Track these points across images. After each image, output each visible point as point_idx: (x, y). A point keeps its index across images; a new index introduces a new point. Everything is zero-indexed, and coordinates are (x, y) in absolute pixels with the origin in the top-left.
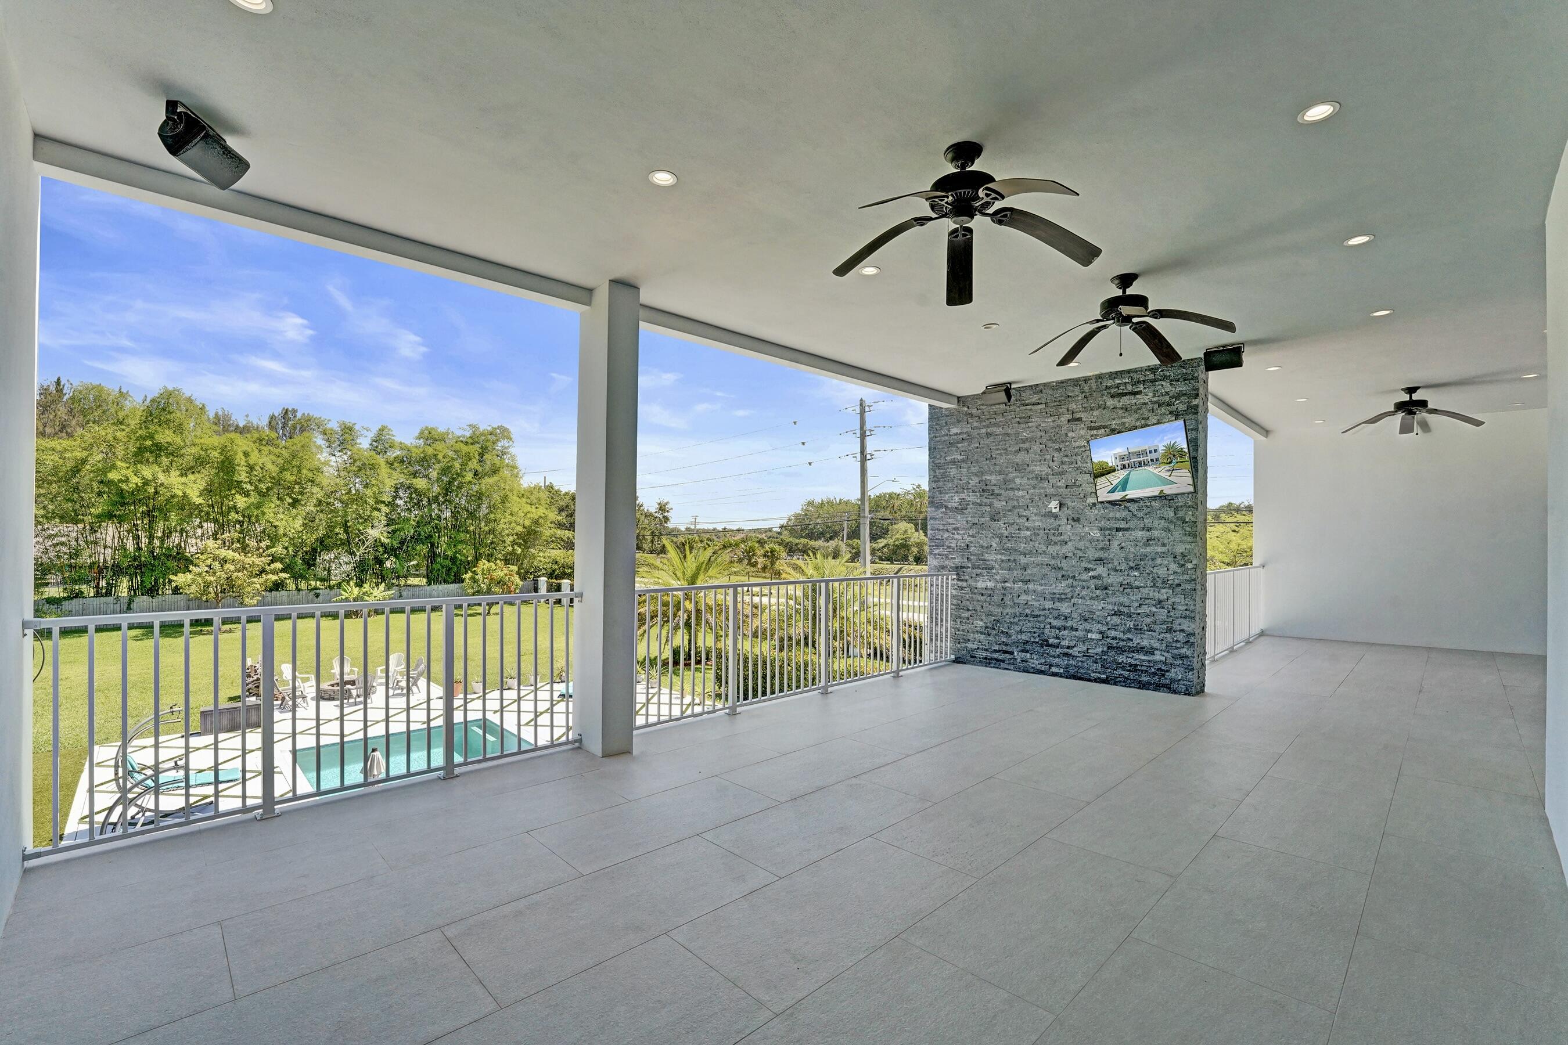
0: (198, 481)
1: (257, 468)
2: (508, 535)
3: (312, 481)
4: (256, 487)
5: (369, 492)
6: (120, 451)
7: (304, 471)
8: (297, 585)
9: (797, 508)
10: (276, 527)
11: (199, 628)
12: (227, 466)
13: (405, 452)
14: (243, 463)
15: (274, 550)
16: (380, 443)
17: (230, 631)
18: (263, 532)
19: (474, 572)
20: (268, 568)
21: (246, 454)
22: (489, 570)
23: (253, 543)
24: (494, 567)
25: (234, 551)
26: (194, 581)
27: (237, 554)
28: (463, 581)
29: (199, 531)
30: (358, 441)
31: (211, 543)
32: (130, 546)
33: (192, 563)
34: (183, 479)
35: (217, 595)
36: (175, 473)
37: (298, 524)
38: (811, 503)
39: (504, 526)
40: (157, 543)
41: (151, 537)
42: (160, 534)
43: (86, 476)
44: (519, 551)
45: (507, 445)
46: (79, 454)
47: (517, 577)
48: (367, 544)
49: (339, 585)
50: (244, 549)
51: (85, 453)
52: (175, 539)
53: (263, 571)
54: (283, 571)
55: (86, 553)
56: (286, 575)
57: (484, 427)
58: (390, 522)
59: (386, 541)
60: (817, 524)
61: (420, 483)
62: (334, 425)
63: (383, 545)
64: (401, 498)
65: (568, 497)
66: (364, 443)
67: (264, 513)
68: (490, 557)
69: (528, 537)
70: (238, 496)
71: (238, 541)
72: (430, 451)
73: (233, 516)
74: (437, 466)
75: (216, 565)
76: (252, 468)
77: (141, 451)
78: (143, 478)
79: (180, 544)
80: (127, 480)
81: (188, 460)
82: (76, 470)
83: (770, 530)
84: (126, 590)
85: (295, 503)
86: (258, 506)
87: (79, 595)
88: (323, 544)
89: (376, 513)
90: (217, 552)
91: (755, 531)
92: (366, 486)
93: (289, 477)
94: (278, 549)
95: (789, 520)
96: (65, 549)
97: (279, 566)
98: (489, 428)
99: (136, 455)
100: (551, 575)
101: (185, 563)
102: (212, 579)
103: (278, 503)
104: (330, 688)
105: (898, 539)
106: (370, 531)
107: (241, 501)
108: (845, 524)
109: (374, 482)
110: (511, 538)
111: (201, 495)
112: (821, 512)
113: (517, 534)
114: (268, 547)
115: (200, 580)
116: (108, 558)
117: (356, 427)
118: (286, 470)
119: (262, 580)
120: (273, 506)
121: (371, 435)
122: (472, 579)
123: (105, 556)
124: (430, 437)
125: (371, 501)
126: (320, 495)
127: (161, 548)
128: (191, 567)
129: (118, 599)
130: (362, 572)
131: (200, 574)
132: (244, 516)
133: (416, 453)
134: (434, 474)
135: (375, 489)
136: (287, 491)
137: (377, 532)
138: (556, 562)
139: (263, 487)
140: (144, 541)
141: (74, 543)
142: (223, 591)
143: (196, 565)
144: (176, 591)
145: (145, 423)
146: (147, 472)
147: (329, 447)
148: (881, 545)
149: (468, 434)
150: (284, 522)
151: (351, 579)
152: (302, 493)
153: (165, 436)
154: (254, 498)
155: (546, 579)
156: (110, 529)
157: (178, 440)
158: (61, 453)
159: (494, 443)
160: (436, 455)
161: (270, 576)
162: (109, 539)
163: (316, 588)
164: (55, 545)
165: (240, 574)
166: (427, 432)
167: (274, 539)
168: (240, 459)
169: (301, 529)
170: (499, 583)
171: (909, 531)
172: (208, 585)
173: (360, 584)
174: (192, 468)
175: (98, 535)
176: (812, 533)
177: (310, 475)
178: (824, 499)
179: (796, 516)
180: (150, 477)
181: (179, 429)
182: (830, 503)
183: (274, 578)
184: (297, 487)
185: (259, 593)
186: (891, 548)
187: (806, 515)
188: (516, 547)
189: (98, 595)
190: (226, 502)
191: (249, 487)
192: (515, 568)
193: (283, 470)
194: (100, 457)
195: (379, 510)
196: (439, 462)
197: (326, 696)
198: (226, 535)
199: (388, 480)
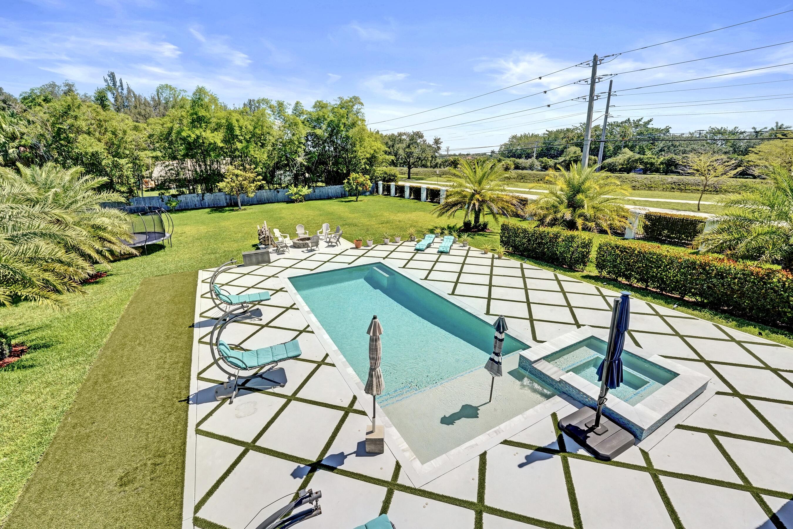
0: (219, 135)
1: (244, 128)
2: (363, 159)
3: (269, 133)
4: (245, 138)
5: (295, 138)
6: (185, 122)
7: (265, 128)
8: (269, 187)
9: (505, 140)
10: (256, 158)
11: (232, 208)
12: (230, 128)
13: (309, 116)
14: (237, 125)
15: (257, 169)
16: (298, 110)
17: (245, 209)
18: (251, 161)
19: (349, 179)
20: (256, 179)
21: (237, 121)
22: (356, 178)
23: (248, 166)
24: (358, 176)
25: (241, 170)
26: (226, 186)
27: (242, 172)
28: (343, 183)
29: (224, 162)
30: (286, 111)
31: (231, 167)
32: (198, 169)
33: (224, 177)
34: (213, 134)
35: (237, 192)
36: (208, 131)
37: (265, 156)
38: (514, 137)
39: (361, 154)
40: (208, 168)
41: (205, 165)
42: (209, 163)
43: (174, 136)
44: (368, 167)
45: (359, 107)
46: (169, 125)
47: (369, 181)
48: (297, 165)
49: (287, 187)
50: (245, 169)
51: (172, 124)
52: (215, 166)
53: (254, 181)
54: (263, 180)
55: (182, 173)
56: (264, 182)
57: (346, 98)
58: (307, 154)
59: (306, 164)
60: (517, 150)
61: (318, 132)
62: (274, 103)
63: (304, 165)
64: (310, 141)
65: (386, 138)
66: (289, 111)
67: (249, 151)
68: (354, 171)
69: (372, 160)
70: (237, 143)
71: (241, 166)
72: (321, 114)
73: (237, 153)
74: (326, 122)
75: (234, 178)
76: (241, 128)
77: (193, 121)
78: (196, 135)
79: (217, 168)
80: (190, 136)
81: (213, 125)
82: (169, 134)
83: (485, 154)
84: (200, 191)
85: (263, 146)
86: (247, 147)
87: (183, 193)
88: (277, 166)
89: (299, 149)
90: (234, 171)
91: (477, 155)
92: (293, 135)
93: (258, 131)
94: (259, 169)
95: (501, 148)
96: (173, 172)
97: (261, 177)
98: (349, 99)
99: (191, 123)
100: (384, 180)
101: (221, 177)
102: (234, 184)
103: (255, 145)
104: (298, 242)
105: (572, 157)
106: (297, 158)
107: (239, 145)
108: (535, 150)
109: (297, 132)
110: (364, 161)
111: (222, 142)
112: (520, 142)
113: (367, 158)
114: (255, 168)
115: (229, 185)
116: (191, 176)
117: (285, 103)
118: (256, 128)
119: (255, 185)
120: (253, 147)
121: (292, 107)
122: (348, 182)
123: (189, 175)
124: (319, 105)
125: (297, 143)
126: (273, 141)
127: (210, 170)
128: (224, 179)
129: (198, 194)
130: (296, 180)
131: (228, 182)
132: (241, 153)
133: (315, 116)
134: (324, 127)
135: (298, 136)
136: (259, 139)
137: (301, 159)
138: (386, 173)
139: (247, 137)
140: (203, 167)
141: (176, 169)
142: (239, 190)
143: (226, 178)
144: (220, 190)
145: (193, 107)
146: (198, 132)
147: (274, 114)
148: (561, 161)
149: (338, 103)
150: (259, 155)
151: (292, 184)
152: (265, 140)
153: (202, 113)
154: (245, 144)
155: (382, 182)
156: (189, 162)
157: (207, 114)
158: (162, 125)
159: (352, 107)
160: (324, 116)
161: (258, 183)
162: (189, 166)
163: (277, 188)
164: (169, 170)
165: (245, 182)
166: (318, 103)
167: (257, 164)
168: (235, 123)
169: (267, 158)
170: (361, 184)
171: (577, 152)
172: (232, 187)
173: (296, 186)
174: (216, 129)
175: (185, 164)
176: (515, 155)
177: (267, 130)
178: (522, 134)
179: (505, 145)
180: (199, 134)
181: (207, 109)
182: (525, 136)
183: (259, 183)
184: (262, 136)
185: (254, 191)
186: (567, 162)
187: (511, 144)
188: (366, 165)
189: (190, 193)
190: (233, 146)
191: (241, 138)
192: (368, 177)
193: (255, 128)
194: (178, 126)
195: (301, 147)
196: (326, 120)
197: (297, 246)
198: (236, 163)
199: (304, 131)
